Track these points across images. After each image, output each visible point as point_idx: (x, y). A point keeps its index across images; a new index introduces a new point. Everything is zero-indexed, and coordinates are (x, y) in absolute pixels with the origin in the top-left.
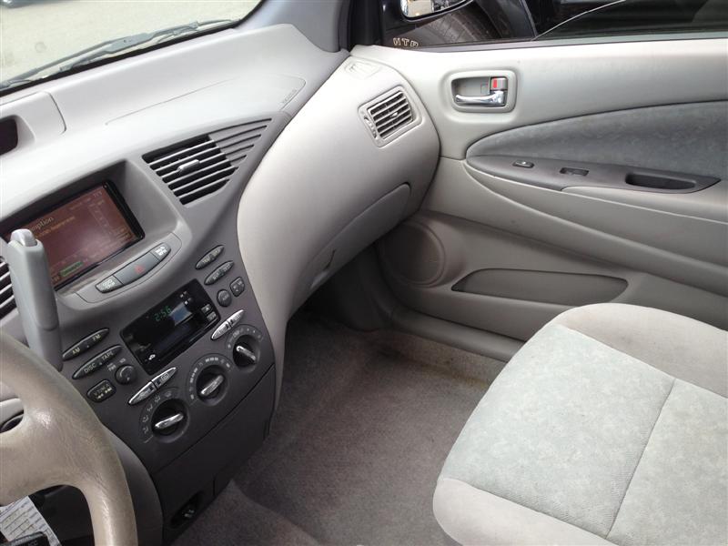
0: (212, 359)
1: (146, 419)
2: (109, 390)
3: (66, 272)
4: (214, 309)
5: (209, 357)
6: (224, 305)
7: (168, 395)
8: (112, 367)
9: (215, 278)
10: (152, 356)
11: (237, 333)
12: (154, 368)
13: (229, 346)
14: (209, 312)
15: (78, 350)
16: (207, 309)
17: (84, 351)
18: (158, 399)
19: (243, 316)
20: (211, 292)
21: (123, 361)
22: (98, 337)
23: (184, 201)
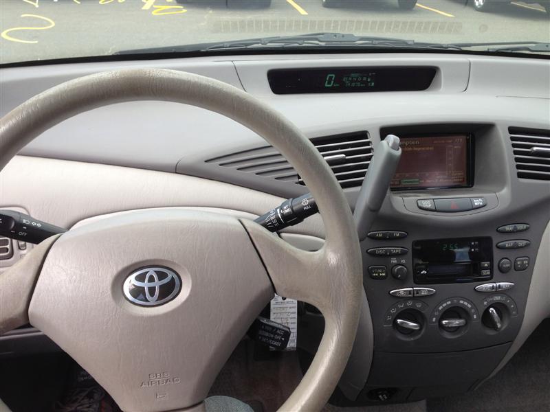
0: (466, 303)
1: (393, 311)
2: (384, 274)
3: (406, 182)
4: (491, 268)
5: (464, 301)
6: (502, 270)
7: (419, 306)
8: (394, 261)
9: (507, 246)
10: (424, 272)
11: (497, 298)
12: (420, 281)
13: (485, 303)
14: (486, 268)
15: (381, 235)
16: (486, 265)
17: (383, 239)
18: (410, 303)
19: (511, 288)
20: (497, 255)
21: (403, 261)
22: (398, 235)
23: (520, 175)
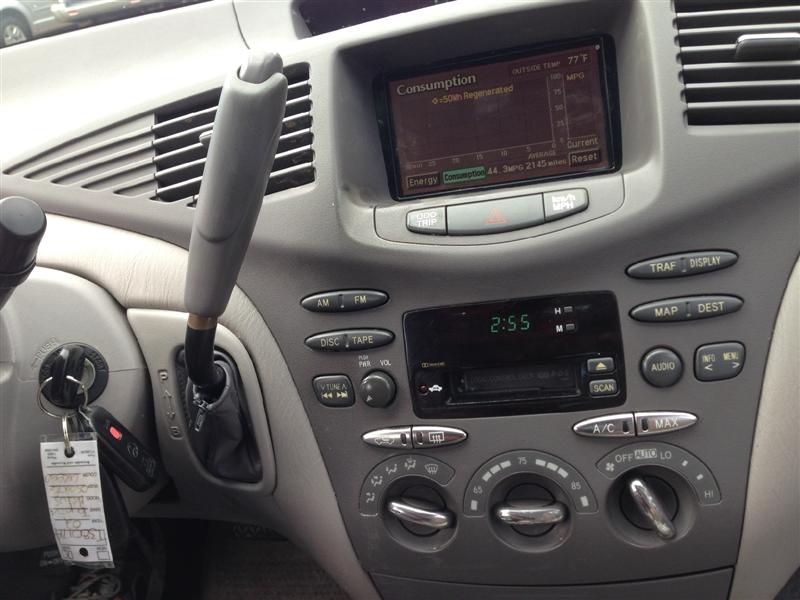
1: (377, 481)
2: (344, 395)
3: (453, 177)
4: (618, 374)
6: (651, 380)
7: (432, 470)
8: (365, 362)
9: (658, 313)
10: (437, 388)
11: (646, 455)
12: (429, 410)
13: (610, 467)
14: (602, 375)
15: (326, 303)
16: (601, 366)
17: (333, 310)
18: (411, 464)
19: (685, 430)
20: (632, 338)
21: (385, 363)
22: (363, 299)
23: (695, 118)
